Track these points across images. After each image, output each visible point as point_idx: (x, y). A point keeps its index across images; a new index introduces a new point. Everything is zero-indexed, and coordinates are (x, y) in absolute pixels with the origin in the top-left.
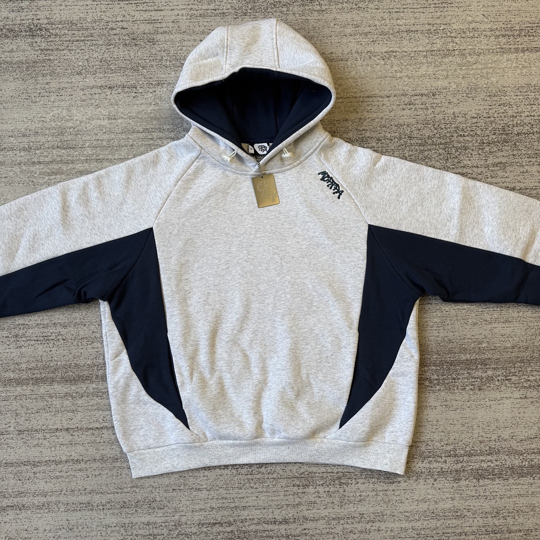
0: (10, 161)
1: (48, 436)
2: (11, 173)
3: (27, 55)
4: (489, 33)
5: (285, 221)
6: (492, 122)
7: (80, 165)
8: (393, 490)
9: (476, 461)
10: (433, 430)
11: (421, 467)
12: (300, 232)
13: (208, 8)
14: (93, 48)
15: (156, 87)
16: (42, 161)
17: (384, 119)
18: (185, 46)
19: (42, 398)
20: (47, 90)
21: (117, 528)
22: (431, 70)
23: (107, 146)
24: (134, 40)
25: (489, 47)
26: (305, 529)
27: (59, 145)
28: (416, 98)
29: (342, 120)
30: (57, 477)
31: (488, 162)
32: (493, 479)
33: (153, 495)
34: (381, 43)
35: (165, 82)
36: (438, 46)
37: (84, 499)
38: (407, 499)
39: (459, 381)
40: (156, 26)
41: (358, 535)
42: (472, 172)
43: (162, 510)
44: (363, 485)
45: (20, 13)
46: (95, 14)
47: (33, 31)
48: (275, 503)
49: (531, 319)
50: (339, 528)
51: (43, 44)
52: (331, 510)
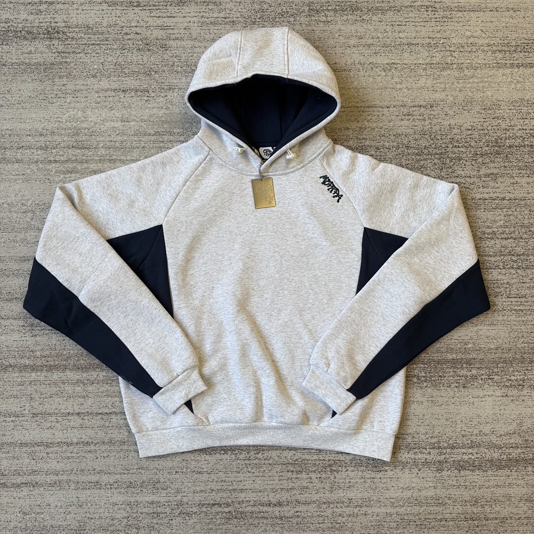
0: (28, 159)
1: (60, 419)
2: (28, 171)
3: (44, 57)
4: (486, 49)
5: (286, 222)
6: (485, 135)
7: (94, 165)
8: (380, 478)
9: (458, 453)
10: (419, 424)
11: (407, 457)
12: (300, 233)
13: (218, 16)
14: (108, 52)
15: (168, 91)
16: (58, 160)
17: (383, 129)
18: (196, 52)
19: (55, 384)
20: (64, 92)
21: (123, 506)
22: (429, 83)
23: (120, 147)
24: (147, 46)
25: (485, 62)
26: (297, 512)
27: (74, 145)
28: (414, 109)
29: (343, 129)
30: (68, 458)
31: (480, 173)
32: (472, 471)
33: (157, 477)
34: (383, 54)
35: (176, 87)
36: (438, 59)
37: (94, 478)
38: (393, 486)
39: (445, 378)
40: (169, 32)
41: (346, 518)
42: (464, 182)
43: (165, 491)
44: (352, 472)
45: (38, 16)
46: (110, 19)
47: (51, 34)
48: (271, 487)
49: (515, 323)
50: (329, 511)
51: (60, 46)
52: (322, 495)
